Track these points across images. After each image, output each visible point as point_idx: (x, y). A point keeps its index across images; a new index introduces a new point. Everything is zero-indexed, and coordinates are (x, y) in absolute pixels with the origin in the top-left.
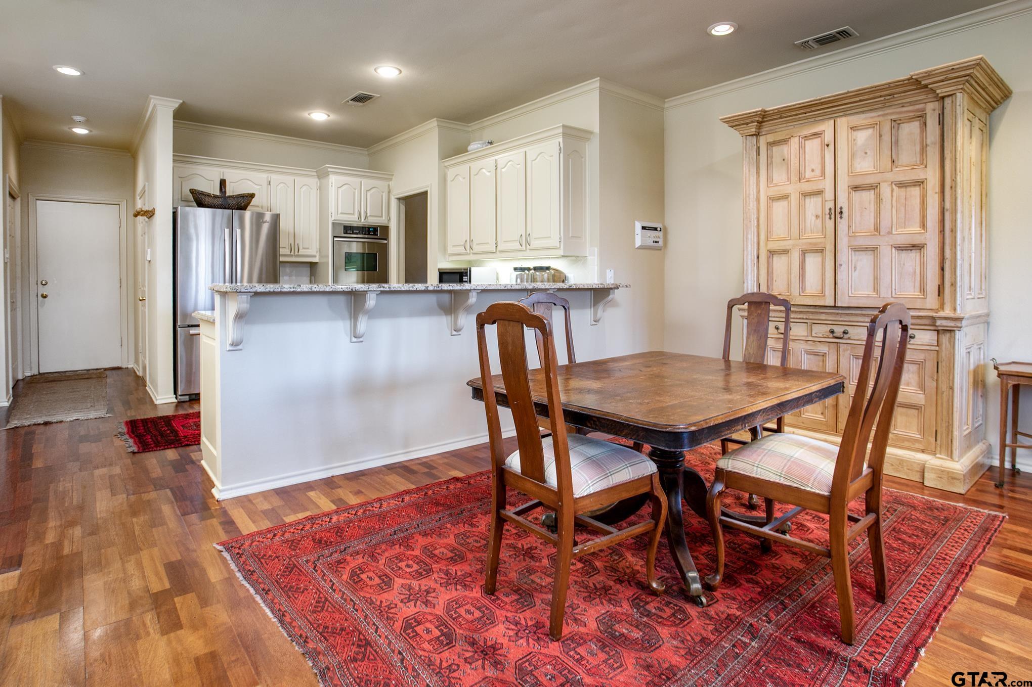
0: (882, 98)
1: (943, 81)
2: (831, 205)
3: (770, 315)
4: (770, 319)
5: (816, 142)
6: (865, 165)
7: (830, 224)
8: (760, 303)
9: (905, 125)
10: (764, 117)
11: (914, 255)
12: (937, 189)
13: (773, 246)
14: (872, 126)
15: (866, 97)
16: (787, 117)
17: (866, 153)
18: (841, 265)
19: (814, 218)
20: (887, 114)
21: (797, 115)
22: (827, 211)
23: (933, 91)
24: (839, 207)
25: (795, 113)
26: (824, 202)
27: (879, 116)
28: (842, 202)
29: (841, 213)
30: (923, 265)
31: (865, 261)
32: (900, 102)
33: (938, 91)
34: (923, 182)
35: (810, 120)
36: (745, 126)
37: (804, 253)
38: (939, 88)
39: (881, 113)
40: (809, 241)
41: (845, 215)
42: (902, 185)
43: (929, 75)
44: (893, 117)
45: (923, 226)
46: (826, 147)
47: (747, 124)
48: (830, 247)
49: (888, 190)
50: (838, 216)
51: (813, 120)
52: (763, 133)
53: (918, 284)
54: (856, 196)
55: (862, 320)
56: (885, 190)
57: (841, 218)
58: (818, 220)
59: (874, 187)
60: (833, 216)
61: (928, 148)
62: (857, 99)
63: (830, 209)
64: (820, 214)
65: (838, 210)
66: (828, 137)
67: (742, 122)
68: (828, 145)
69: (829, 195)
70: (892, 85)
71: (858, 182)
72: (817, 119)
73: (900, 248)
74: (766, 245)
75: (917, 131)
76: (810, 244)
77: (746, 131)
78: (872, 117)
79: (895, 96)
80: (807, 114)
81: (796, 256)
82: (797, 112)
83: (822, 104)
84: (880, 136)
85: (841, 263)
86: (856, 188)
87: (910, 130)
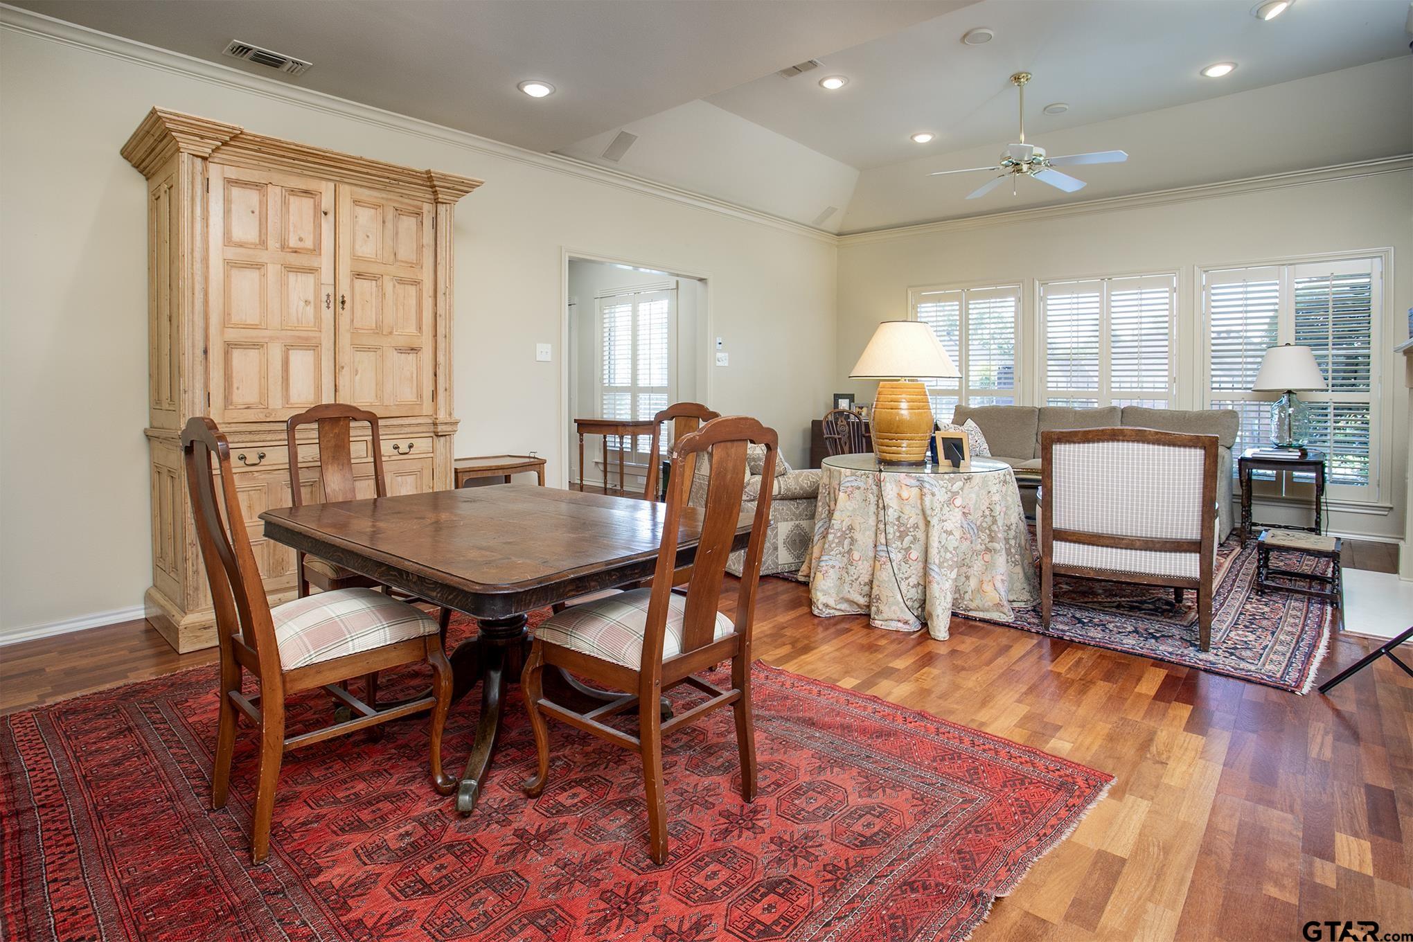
0: (388, 180)
1: (449, 188)
2: (331, 290)
3: (351, 434)
4: (351, 439)
5: (307, 203)
6: (367, 249)
7: (328, 315)
8: (335, 421)
9: (404, 218)
10: (235, 137)
11: (412, 357)
12: (431, 293)
13: (232, 335)
14: (376, 206)
15: (374, 172)
16: (269, 154)
17: (368, 237)
18: (343, 367)
19: (302, 304)
20: (391, 199)
21: (284, 157)
22: (324, 298)
23: (435, 193)
24: (341, 295)
25: (282, 153)
26: (319, 285)
27: (382, 198)
28: (344, 289)
29: (343, 302)
30: (419, 368)
31: (366, 361)
32: (400, 191)
33: (440, 196)
34: (419, 283)
35: (295, 170)
36: (198, 139)
37: (288, 348)
38: (442, 193)
39: (384, 196)
40: (297, 333)
41: (347, 305)
42: (401, 281)
43: (444, 178)
44: (396, 205)
45: (420, 329)
46: (323, 214)
47: (202, 137)
48: (327, 344)
49: (391, 284)
50: (339, 305)
51: (299, 171)
52: (216, 160)
53: (415, 390)
54: (359, 283)
55: (361, 434)
56: (389, 285)
57: (343, 308)
58: (308, 308)
59: (375, 278)
60: (332, 305)
61: (424, 249)
62: (365, 170)
63: (328, 296)
64: (311, 298)
65: (339, 299)
66: (327, 202)
67: (196, 131)
68: (326, 214)
69: (326, 275)
70: (405, 171)
71: (362, 268)
72: (305, 172)
73: (400, 350)
74: (222, 333)
75: (414, 227)
76: (299, 337)
77: (193, 147)
78: (376, 197)
79: (401, 183)
80: (296, 162)
81: (276, 352)
82: (285, 154)
83: (324, 157)
84: (384, 222)
85: (343, 364)
86: (359, 275)
87: (409, 223)
